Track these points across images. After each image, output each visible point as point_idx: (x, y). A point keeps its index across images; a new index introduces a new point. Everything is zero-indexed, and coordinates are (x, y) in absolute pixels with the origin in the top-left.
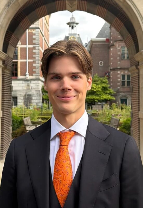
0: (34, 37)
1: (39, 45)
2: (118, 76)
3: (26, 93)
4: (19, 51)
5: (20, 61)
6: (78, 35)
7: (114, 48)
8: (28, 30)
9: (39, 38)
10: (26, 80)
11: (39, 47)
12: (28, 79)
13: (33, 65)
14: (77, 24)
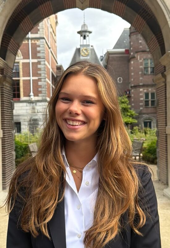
0: (38, 49)
1: (44, 58)
2: (141, 94)
3: (32, 117)
4: (21, 67)
5: (22, 79)
6: (92, 46)
7: (135, 61)
8: (31, 41)
9: (44, 50)
10: (30, 102)
11: (44, 61)
12: (33, 101)
13: (38, 83)
14: (90, 32)
